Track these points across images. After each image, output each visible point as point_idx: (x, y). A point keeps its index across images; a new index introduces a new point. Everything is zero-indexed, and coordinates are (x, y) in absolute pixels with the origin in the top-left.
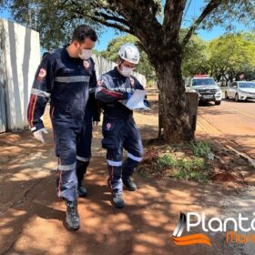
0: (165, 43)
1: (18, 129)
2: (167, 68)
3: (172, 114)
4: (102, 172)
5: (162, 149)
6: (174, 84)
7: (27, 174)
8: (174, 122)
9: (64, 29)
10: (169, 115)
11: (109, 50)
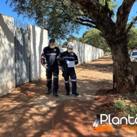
0: (117, 33)
1: (35, 81)
2: (119, 48)
3: (122, 75)
5: (116, 97)
6: (123, 56)
7: (37, 109)
8: (123, 80)
9: (60, 27)
10: (120, 76)
11: (83, 37)
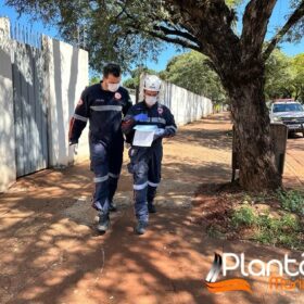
0: (243, 60)
1: (61, 166)
2: (246, 92)
3: (253, 152)
4: (159, 227)
5: (238, 198)
6: (255, 112)
7: (67, 226)
8: (254, 163)
9: (117, 46)
10: (248, 154)
11: (168, 70)
